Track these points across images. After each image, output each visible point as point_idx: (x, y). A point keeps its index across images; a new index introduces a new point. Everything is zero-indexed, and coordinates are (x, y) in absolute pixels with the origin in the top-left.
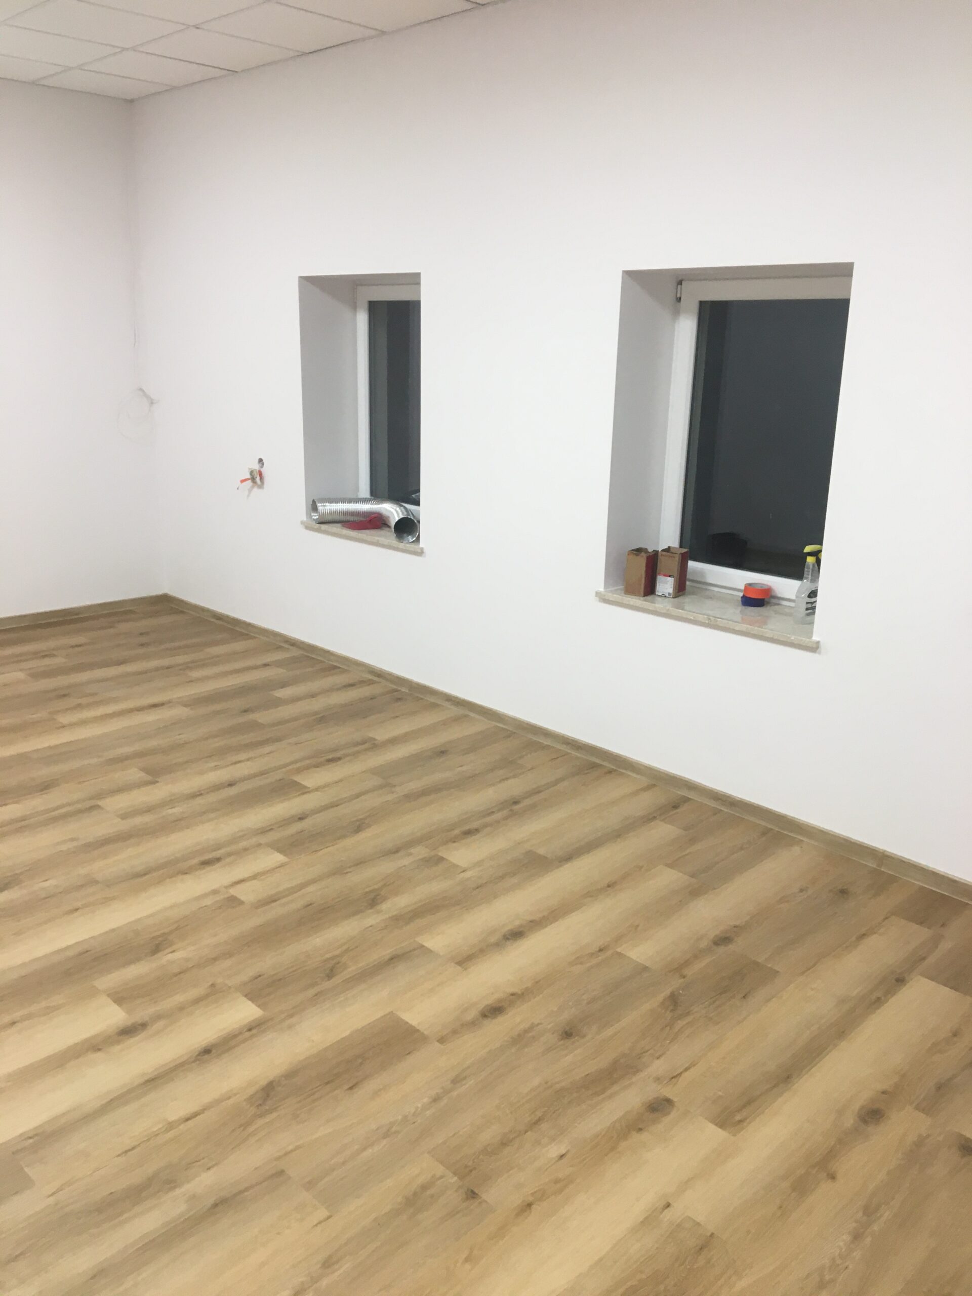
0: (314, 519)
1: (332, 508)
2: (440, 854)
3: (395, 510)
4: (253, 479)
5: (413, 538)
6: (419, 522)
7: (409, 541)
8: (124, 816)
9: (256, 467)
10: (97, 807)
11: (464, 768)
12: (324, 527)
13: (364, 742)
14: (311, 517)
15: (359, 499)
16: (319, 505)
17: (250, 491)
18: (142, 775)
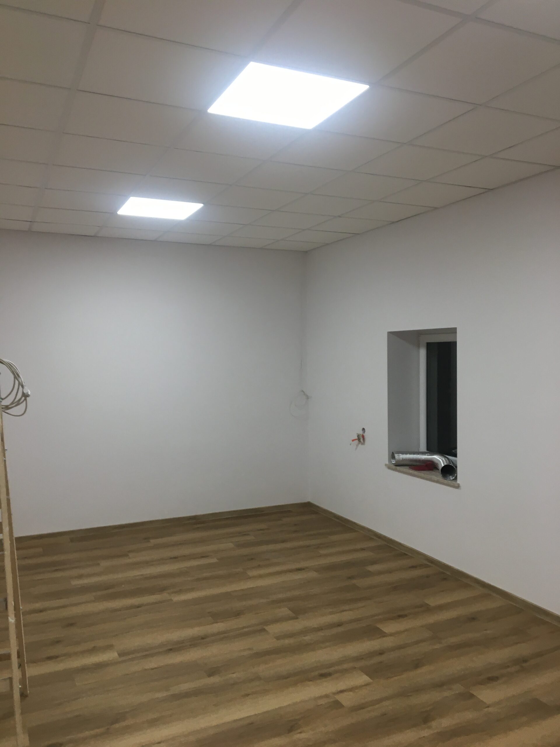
0: (393, 463)
1: (404, 457)
2: (472, 692)
3: (442, 460)
4: (359, 439)
5: (452, 478)
6: (456, 467)
7: (450, 479)
8: (278, 638)
9: (361, 432)
10: (264, 630)
11: (488, 632)
12: (398, 468)
13: (421, 606)
14: (391, 462)
15: (420, 452)
16: (396, 455)
17: (357, 446)
18: (289, 612)
